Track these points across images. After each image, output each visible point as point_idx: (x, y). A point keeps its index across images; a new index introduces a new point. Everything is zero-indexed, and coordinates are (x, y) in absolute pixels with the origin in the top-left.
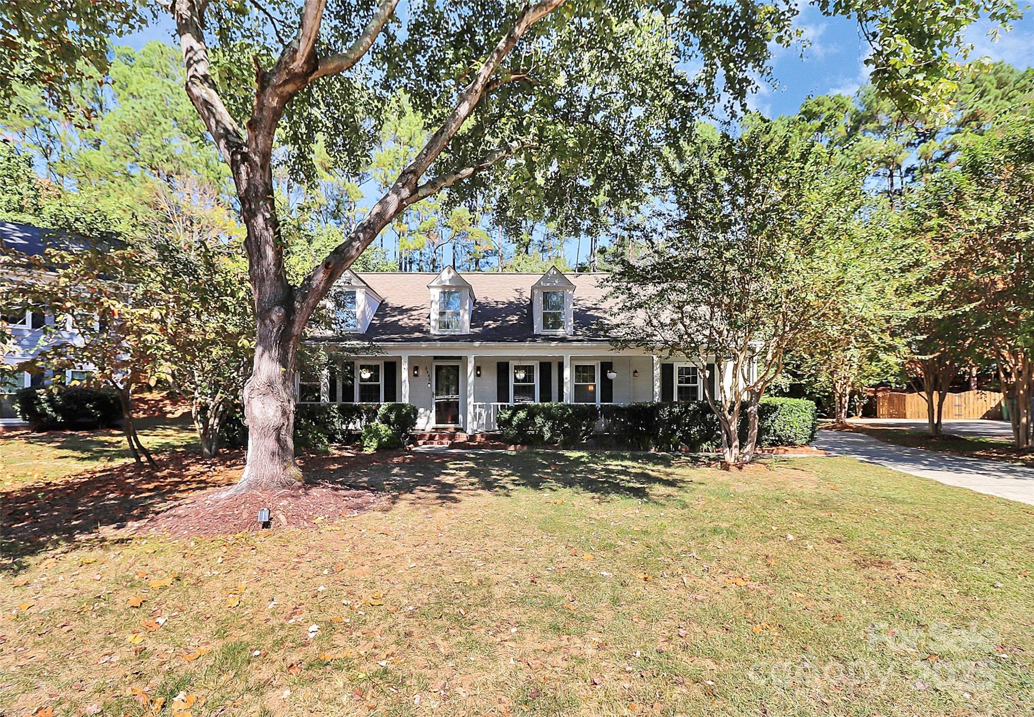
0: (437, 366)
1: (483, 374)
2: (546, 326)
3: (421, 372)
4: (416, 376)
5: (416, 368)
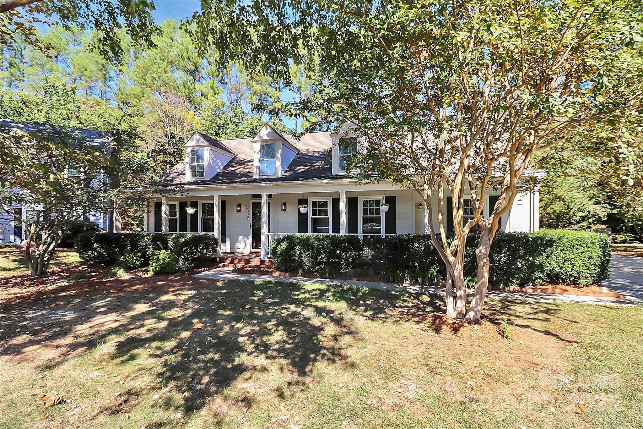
0: (253, 203)
1: (287, 209)
2: (342, 167)
3: (243, 208)
4: (239, 211)
5: (239, 205)
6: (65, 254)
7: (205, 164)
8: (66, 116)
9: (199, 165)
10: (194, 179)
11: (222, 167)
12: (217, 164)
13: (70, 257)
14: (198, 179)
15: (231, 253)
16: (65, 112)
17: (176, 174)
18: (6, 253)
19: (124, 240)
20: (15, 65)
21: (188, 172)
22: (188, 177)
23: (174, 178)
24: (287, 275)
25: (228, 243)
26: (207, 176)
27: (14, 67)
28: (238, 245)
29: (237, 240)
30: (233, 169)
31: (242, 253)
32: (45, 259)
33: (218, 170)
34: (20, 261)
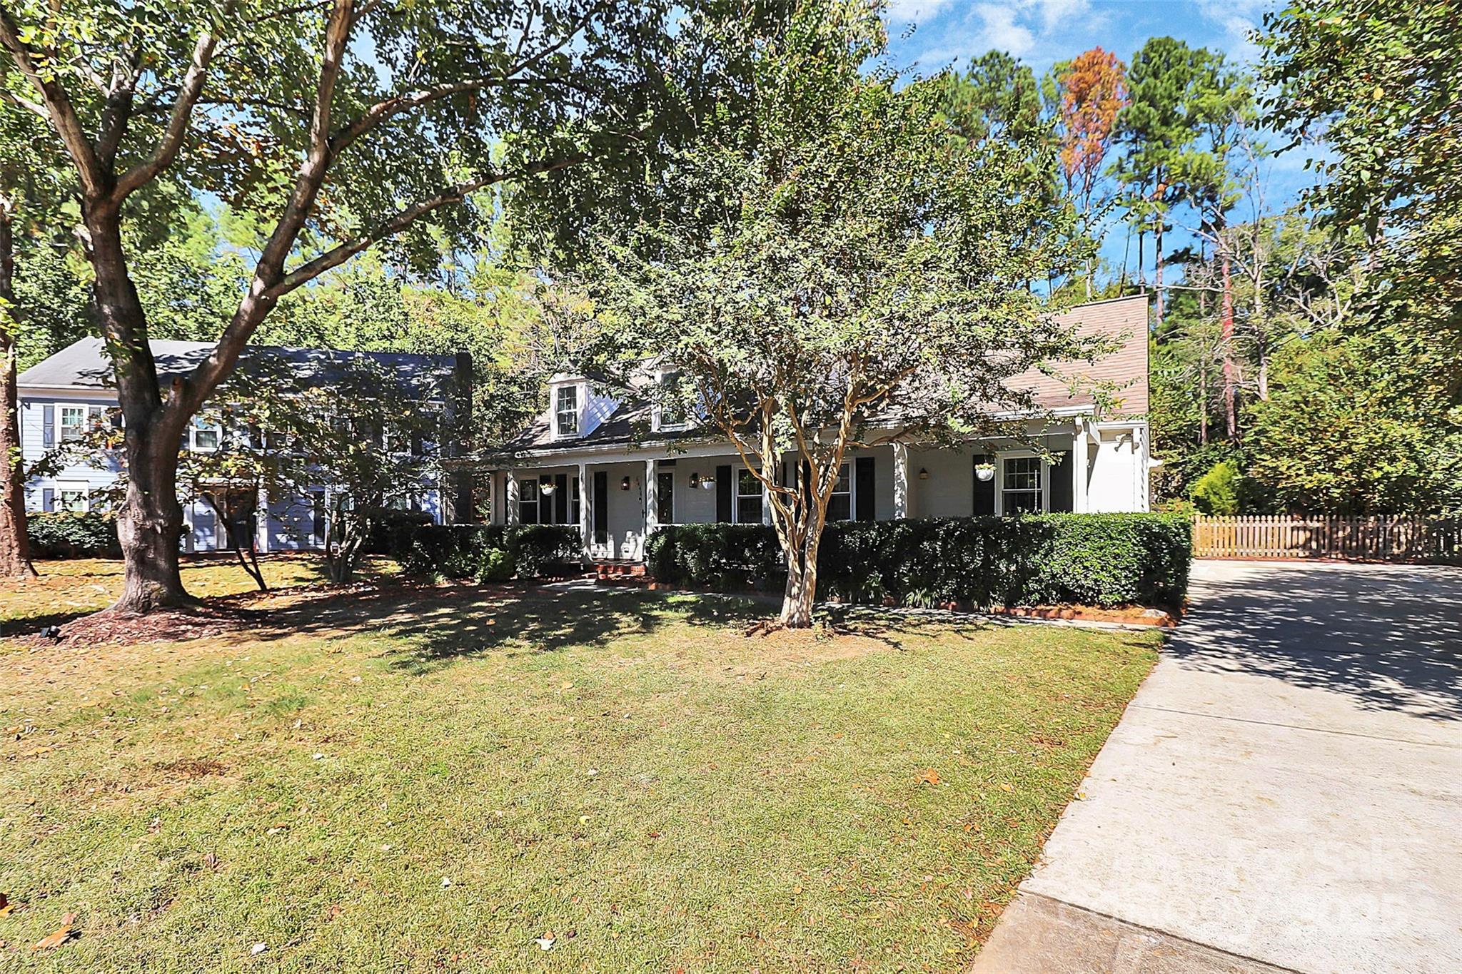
3: (632, 484)
4: (626, 489)
5: (627, 480)
6: (383, 562)
7: (579, 410)
8: (386, 333)
9: (570, 413)
10: (562, 438)
11: (608, 415)
12: (600, 410)
13: (389, 567)
14: (570, 437)
15: (615, 559)
16: (384, 326)
17: (540, 428)
18: (302, 559)
19: (451, 535)
20: (310, 241)
21: (555, 427)
22: (554, 435)
23: (535, 436)
24: (668, 587)
25: (611, 544)
26: (582, 431)
27: (309, 245)
28: (624, 546)
29: (624, 539)
30: (625, 417)
31: (632, 560)
32: (350, 560)
33: (602, 420)
34: (320, 570)
